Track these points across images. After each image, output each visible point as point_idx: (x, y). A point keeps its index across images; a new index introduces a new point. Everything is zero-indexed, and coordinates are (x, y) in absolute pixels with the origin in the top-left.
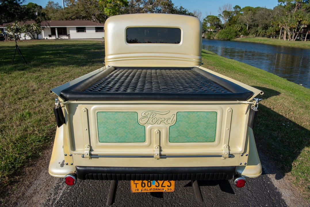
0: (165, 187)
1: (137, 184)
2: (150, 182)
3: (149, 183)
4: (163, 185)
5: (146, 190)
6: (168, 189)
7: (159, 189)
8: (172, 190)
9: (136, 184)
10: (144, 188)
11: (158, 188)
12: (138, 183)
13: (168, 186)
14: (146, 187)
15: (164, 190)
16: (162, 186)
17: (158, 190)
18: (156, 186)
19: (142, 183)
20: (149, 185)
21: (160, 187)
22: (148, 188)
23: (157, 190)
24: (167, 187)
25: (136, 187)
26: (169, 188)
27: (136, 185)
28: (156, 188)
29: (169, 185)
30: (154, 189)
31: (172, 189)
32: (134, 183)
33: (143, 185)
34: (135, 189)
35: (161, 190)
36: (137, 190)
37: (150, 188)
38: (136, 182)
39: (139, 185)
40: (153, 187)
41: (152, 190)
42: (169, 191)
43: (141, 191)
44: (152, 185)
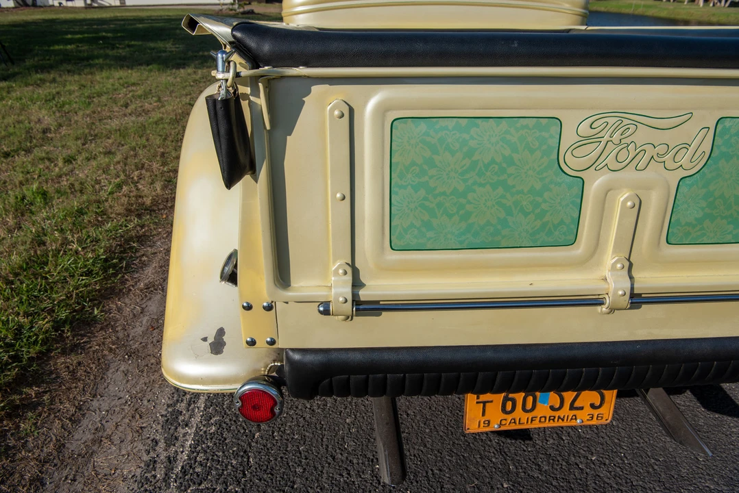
0: (582, 408)
1: (487, 404)
3: (530, 400)
4: (577, 404)
5: (515, 422)
6: (592, 418)
7: (559, 417)
8: (604, 419)
9: (485, 404)
10: (509, 417)
11: (557, 414)
12: (492, 402)
13: (592, 406)
14: (518, 413)
15: (578, 421)
16: (572, 408)
17: (556, 420)
18: (552, 408)
19: (506, 401)
20: (529, 406)
21: (565, 411)
22: (525, 417)
23: (553, 420)
24: (588, 410)
25: (483, 414)
26: (596, 412)
27: (484, 407)
28: (550, 413)
29: (598, 403)
30: (543, 419)
31: (605, 417)
32: (478, 400)
33: (509, 407)
34: (480, 422)
35: (567, 420)
36: (484, 423)
37: (530, 415)
38: (485, 398)
39: (495, 409)
40: (543, 410)
41: (537, 422)
42: (594, 422)
43: (499, 427)
44: (539, 404)
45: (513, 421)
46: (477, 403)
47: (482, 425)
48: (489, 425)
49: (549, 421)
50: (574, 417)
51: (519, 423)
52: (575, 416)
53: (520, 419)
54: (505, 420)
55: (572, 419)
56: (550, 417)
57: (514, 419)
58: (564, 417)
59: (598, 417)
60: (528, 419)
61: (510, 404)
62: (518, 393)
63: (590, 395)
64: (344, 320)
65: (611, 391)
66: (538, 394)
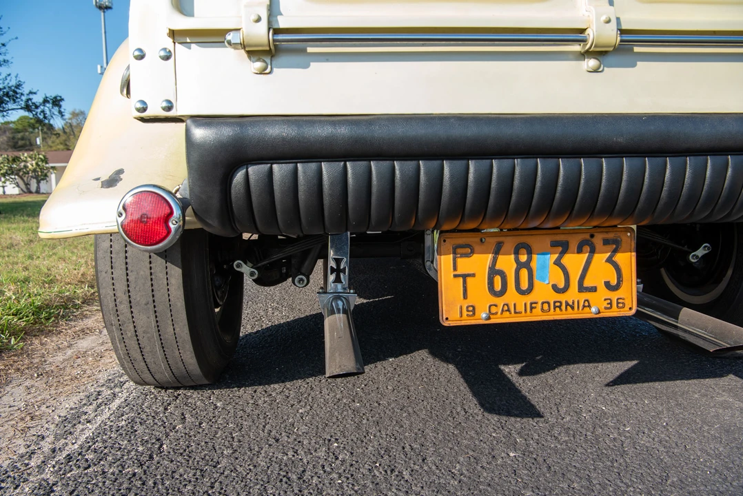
0: (594, 289)
1: (469, 280)
2: (527, 265)
3: (524, 273)
4: (588, 283)
5: (509, 310)
6: (611, 304)
7: (567, 304)
8: (627, 308)
9: (465, 277)
10: (500, 301)
11: (563, 298)
12: (473, 275)
13: (607, 284)
14: (512, 296)
15: (593, 310)
16: (582, 288)
17: (563, 307)
18: (555, 288)
19: (493, 272)
20: (524, 285)
21: (573, 295)
22: (521, 301)
23: (560, 307)
24: (603, 292)
25: (465, 296)
26: (614, 296)
27: (465, 282)
28: (553, 297)
29: (614, 282)
30: (546, 307)
31: (628, 305)
32: (456, 273)
33: (498, 286)
34: (461, 308)
35: (578, 307)
36: (468, 311)
37: (528, 299)
38: (465, 265)
39: (479, 286)
40: (542, 292)
41: (538, 310)
42: (615, 312)
43: (489, 318)
44: (536, 282)
45: (506, 308)
46: (455, 276)
47: (465, 313)
48: (474, 314)
49: (555, 309)
50: (587, 304)
51: (515, 313)
52: (588, 301)
53: (515, 305)
54: (496, 306)
55: (584, 306)
56: (555, 302)
57: (507, 305)
58: (573, 303)
59: (618, 303)
60: (525, 304)
61: (498, 280)
62: (507, 263)
63: (601, 270)
64: (262, 72)
65: (628, 260)
66: (534, 264)
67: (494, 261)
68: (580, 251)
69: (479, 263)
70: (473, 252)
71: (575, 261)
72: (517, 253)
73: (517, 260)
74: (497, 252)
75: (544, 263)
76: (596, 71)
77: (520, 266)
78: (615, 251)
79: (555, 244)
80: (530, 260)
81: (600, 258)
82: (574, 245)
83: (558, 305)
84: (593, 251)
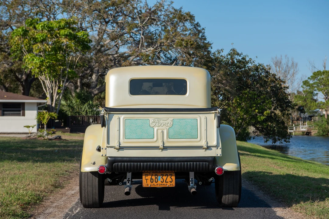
0: (168, 182)
2: (157, 178)
3: (156, 179)
4: (167, 181)
5: (154, 185)
6: (171, 185)
9: (147, 179)
10: (152, 184)
11: (163, 183)
13: (170, 181)
14: (154, 183)
15: (168, 186)
16: (166, 182)
18: (161, 182)
19: (151, 179)
20: (156, 181)
21: (164, 183)
22: (156, 184)
25: (147, 182)
26: (171, 183)
29: (171, 181)
30: (160, 185)
31: (174, 185)
32: (145, 179)
33: (152, 181)
38: (147, 178)
39: (149, 181)
40: (159, 182)
41: (158, 185)
42: (171, 186)
43: (150, 186)
44: (158, 181)
47: (147, 185)
55: (166, 185)
61: (152, 180)
62: (154, 177)
63: (169, 179)
64: (118, 151)
65: (173, 178)
66: (158, 178)
67: (151, 177)
68: (165, 176)
69: (149, 177)
70: (148, 176)
71: (165, 178)
72: (155, 176)
73: (155, 177)
74: (152, 175)
75: (160, 178)
76: (162, 151)
77: (156, 178)
78: (171, 176)
79: (161, 175)
80: (157, 177)
81: (169, 177)
82: (165, 175)
83: (162, 184)
84: (168, 176)
